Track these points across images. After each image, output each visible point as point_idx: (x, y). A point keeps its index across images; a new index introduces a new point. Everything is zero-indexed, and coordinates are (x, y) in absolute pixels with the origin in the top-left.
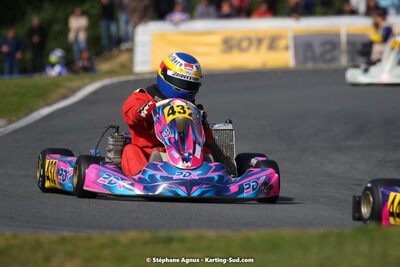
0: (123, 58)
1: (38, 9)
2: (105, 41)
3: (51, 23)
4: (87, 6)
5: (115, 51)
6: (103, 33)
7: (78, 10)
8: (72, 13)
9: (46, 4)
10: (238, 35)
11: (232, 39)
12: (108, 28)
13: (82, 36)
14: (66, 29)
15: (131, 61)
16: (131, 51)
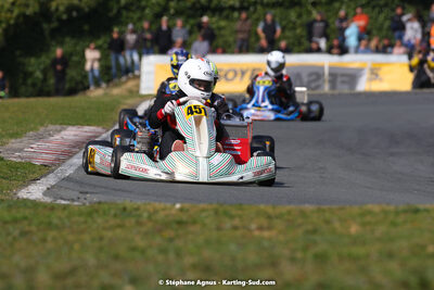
0: (131, 84)
1: (61, 44)
2: (114, 70)
3: (71, 55)
4: (100, 42)
5: (124, 79)
6: (113, 63)
7: (92, 45)
8: (88, 47)
9: (68, 39)
10: (226, 68)
11: (221, 70)
12: (117, 60)
13: (96, 65)
14: (83, 59)
15: (138, 86)
16: (138, 77)
